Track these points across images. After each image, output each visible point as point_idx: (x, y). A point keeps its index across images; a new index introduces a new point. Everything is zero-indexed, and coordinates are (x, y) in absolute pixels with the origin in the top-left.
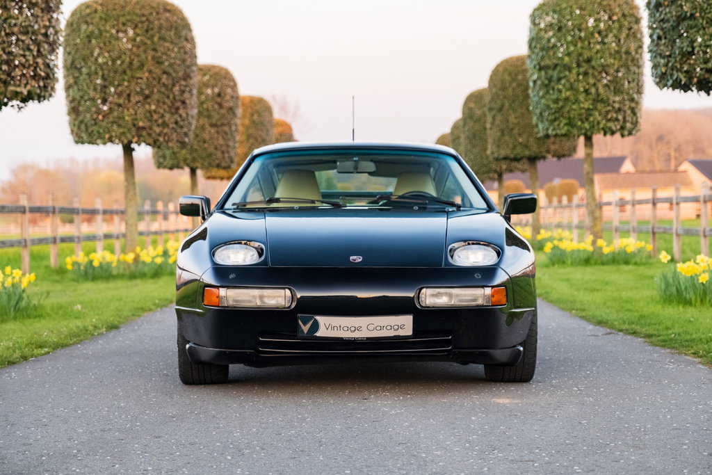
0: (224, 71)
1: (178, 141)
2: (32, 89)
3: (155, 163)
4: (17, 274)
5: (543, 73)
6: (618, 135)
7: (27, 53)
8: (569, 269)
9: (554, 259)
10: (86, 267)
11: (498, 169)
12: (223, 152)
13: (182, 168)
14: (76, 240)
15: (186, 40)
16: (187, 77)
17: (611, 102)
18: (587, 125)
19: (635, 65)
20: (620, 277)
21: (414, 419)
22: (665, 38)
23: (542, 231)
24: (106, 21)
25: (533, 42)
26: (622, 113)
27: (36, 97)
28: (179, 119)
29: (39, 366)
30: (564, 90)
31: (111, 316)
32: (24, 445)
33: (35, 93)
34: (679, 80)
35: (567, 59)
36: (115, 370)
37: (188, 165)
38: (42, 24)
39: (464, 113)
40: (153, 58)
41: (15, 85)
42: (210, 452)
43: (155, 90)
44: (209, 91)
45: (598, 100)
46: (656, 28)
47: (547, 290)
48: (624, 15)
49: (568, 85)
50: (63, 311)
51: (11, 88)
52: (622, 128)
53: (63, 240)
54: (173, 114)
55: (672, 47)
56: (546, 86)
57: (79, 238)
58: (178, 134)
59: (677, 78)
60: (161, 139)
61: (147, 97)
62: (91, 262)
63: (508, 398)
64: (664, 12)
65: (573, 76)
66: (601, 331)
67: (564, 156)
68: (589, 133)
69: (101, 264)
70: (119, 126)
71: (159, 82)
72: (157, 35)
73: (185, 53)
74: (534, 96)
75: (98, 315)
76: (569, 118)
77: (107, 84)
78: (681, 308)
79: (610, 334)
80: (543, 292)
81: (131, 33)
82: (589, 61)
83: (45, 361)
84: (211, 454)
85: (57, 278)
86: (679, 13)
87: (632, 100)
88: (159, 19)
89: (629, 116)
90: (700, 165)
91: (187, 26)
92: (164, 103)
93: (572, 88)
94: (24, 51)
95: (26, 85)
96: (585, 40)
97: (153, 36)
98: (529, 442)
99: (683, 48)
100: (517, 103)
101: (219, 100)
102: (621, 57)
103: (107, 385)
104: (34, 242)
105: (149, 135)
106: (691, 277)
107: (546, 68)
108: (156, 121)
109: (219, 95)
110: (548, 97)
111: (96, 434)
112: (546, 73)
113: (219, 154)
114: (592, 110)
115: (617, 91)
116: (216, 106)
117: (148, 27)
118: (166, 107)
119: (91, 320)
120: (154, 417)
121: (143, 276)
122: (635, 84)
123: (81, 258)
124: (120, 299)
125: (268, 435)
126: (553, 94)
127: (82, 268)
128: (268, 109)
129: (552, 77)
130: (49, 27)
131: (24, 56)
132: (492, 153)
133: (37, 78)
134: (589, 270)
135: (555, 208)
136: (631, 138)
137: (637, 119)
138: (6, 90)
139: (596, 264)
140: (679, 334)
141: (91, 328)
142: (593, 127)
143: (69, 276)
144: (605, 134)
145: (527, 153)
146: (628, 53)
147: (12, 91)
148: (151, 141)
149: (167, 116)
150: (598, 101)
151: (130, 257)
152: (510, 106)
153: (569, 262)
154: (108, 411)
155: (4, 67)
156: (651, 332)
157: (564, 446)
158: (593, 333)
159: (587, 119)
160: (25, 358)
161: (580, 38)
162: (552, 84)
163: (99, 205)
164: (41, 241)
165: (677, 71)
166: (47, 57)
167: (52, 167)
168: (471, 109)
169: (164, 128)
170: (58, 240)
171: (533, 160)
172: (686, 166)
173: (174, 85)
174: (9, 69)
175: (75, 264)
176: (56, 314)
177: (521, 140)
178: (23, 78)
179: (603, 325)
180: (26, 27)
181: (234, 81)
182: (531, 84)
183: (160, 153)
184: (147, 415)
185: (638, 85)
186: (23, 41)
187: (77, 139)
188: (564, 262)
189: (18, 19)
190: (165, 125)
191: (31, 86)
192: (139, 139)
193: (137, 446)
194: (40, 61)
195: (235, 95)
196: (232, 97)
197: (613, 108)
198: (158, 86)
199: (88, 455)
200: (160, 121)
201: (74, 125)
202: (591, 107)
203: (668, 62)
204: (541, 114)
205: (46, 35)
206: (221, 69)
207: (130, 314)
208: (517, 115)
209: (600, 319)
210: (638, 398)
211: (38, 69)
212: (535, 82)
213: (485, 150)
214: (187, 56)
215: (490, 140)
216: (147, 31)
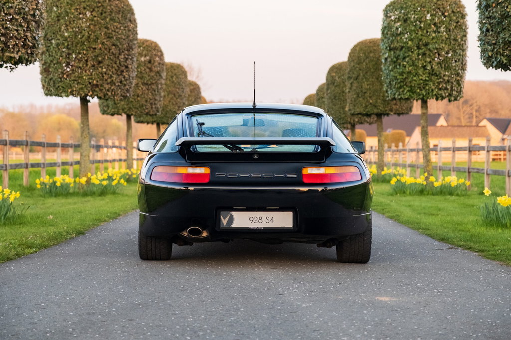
0: (153, 45)
1: (121, 95)
2: (22, 54)
3: (101, 110)
4: (7, 191)
5: (392, 53)
6: (446, 100)
7: (20, 29)
8: (409, 198)
9: (397, 190)
10: (50, 186)
11: (352, 122)
12: (151, 104)
13: (121, 115)
14: (42, 166)
15: (130, 21)
16: (130, 48)
17: (442, 76)
18: (423, 92)
19: (460, 49)
20: (448, 204)
21: (321, 312)
22: (492, 31)
23: (385, 169)
24: (71, 5)
25: (386, 30)
26: (450, 83)
27: (25, 61)
28: (123, 79)
29: (31, 262)
30: (407, 66)
31: (78, 225)
32: (31, 323)
33: (25, 58)
34: (501, 62)
35: (410, 43)
36: (88, 267)
37: (125, 113)
38: (31, 7)
39: (327, 80)
40: (105, 34)
41: (10, 52)
42: (173, 333)
43: (106, 58)
44: (143, 59)
45: (432, 73)
46: (485, 23)
47: (397, 213)
48: (453, 12)
49: (411, 62)
50: (40, 220)
51: (7, 54)
52: (450, 95)
53: (33, 166)
54: (119, 75)
55: (497, 37)
56: (395, 62)
57: (44, 164)
58: (122, 90)
59: (499, 61)
60: (110, 93)
61: (100, 62)
62: (55, 183)
63: (388, 297)
64: (491, 12)
65: (414, 56)
66: (445, 246)
67: (403, 114)
68: (425, 98)
69: (61, 184)
70: (78, 83)
71: (109, 52)
72: (109, 17)
73: (129, 31)
74: (385, 69)
75: (67, 223)
76: (411, 86)
77: (70, 52)
78: (500, 231)
79: (452, 248)
80: (395, 214)
81: (88, 14)
82: (426, 45)
83: (34, 258)
84: (174, 335)
85: (29, 194)
86: (503, 13)
87: (458, 74)
88: (110, 6)
89: (455, 86)
90: (494, 122)
91: (131, 12)
92: (112, 67)
93: (413, 64)
94: (18, 27)
95: (18, 52)
96: (424, 30)
97: (105, 18)
98: (411, 332)
99: (505, 38)
100: (368, 74)
101: (149, 65)
102: (450, 43)
103: (84, 278)
104: (12, 167)
105: (101, 90)
106: (507, 207)
107: (395, 49)
108: (106, 80)
109: (150, 62)
110: (395, 70)
111: (84, 316)
112: (394, 53)
113: (149, 106)
114: (428, 81)
115: (447, 68)
116: (148, 70)
117: (102, 10)
118: (114, 70)
119: (63, 228)
120: (125, 304)
121: (93, 194)
122: (460, 63)
123: (46, 179)
124: (80, 212)
125: (214, 321)
126: (399, 69)
127: (48, 187)
128: (184, 73)
129: (399, 56)
130: (36, 10)
131: (17, 31)
132: (350, 110)
133: (26, 47)
134: (424, 198)
135: (394, 151)
136: (456, 102)
137: (461, 87)
138: (4, 55)
139: (428, 194)
140: (504, 250)
141: (64, 234)
142: (428, 93)
143: (37, 192)
144: (437, 99)
145: (375, 111)
146: (455, 40)
147: (7, 56)
148: (101, 95)
149: (115, 76)
150: (432, 75)
151: (83, 180)
152: (364, 76)
153: (408, 192)
154: (89, 299)
155: (3, 39)
156: (481, 248)
157: (438, 335)
158: (439, 248)
159: (424, 88)
160: (19, 255)
161: (420, 28)
162: (399, 61)
163: (59, 141)
164: (17, 166)
165: (500, 55)
166: (34, 32)
167: (17, 110)
168: (333, 77)
169: (112, 86)
170: (29, 166)
171: (379, 116)
172: (484, 123)
173: (120, 54)
174: (6, 40)
175: (43, 183)
176: (36, 222)
177: (371, 101)
178: (16, 47)
179: (445, 241)
180: (19, 9)
181: (161, 52)
182: (383, 61)
183: (105, 104)
184: (120, 302)
185: (462, 63)
186: (17, 20)
187: (47, 92)
188: (404, 192)
189: (14, 3)
190: (112, 83)
191: (22, 53)
192: (93, 93)
193: (116, 326)
194: (29, 34)
195: (161, 62)
196: (159, 64)
197: (444, 80)
198: (108, 54)
199: (81, 333)
200: (109, 80)
201: (45, 82)
202: (427, 78)
203: (494, 48)
204: (390, 82)
205: (34, 16)
206: (152, 42)
207: (91, 223)
208: (369, 83)
209: (442, 237)
210: (484, 299)
211: (27, 41)
212: (386, 59)
213: (344, 108)
214: (130, 33)
215: (349, 100)
216: (102, 14)
